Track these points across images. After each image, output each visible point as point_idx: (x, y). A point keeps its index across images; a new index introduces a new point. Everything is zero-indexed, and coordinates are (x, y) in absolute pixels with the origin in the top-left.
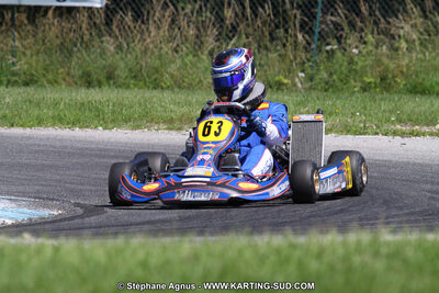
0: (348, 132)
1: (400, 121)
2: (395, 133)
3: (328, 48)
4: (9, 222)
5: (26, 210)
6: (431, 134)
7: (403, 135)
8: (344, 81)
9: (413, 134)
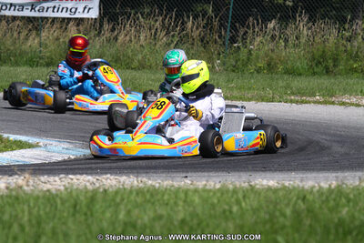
0: (263, 100)
1: (293, 93)
2: (292, 101)
3: (235, 45)
4: (73, 157)
5: (81, 150)
6: (315, 102)
7: (297, 102)
8: (245, 65)
9: (302, 102)
